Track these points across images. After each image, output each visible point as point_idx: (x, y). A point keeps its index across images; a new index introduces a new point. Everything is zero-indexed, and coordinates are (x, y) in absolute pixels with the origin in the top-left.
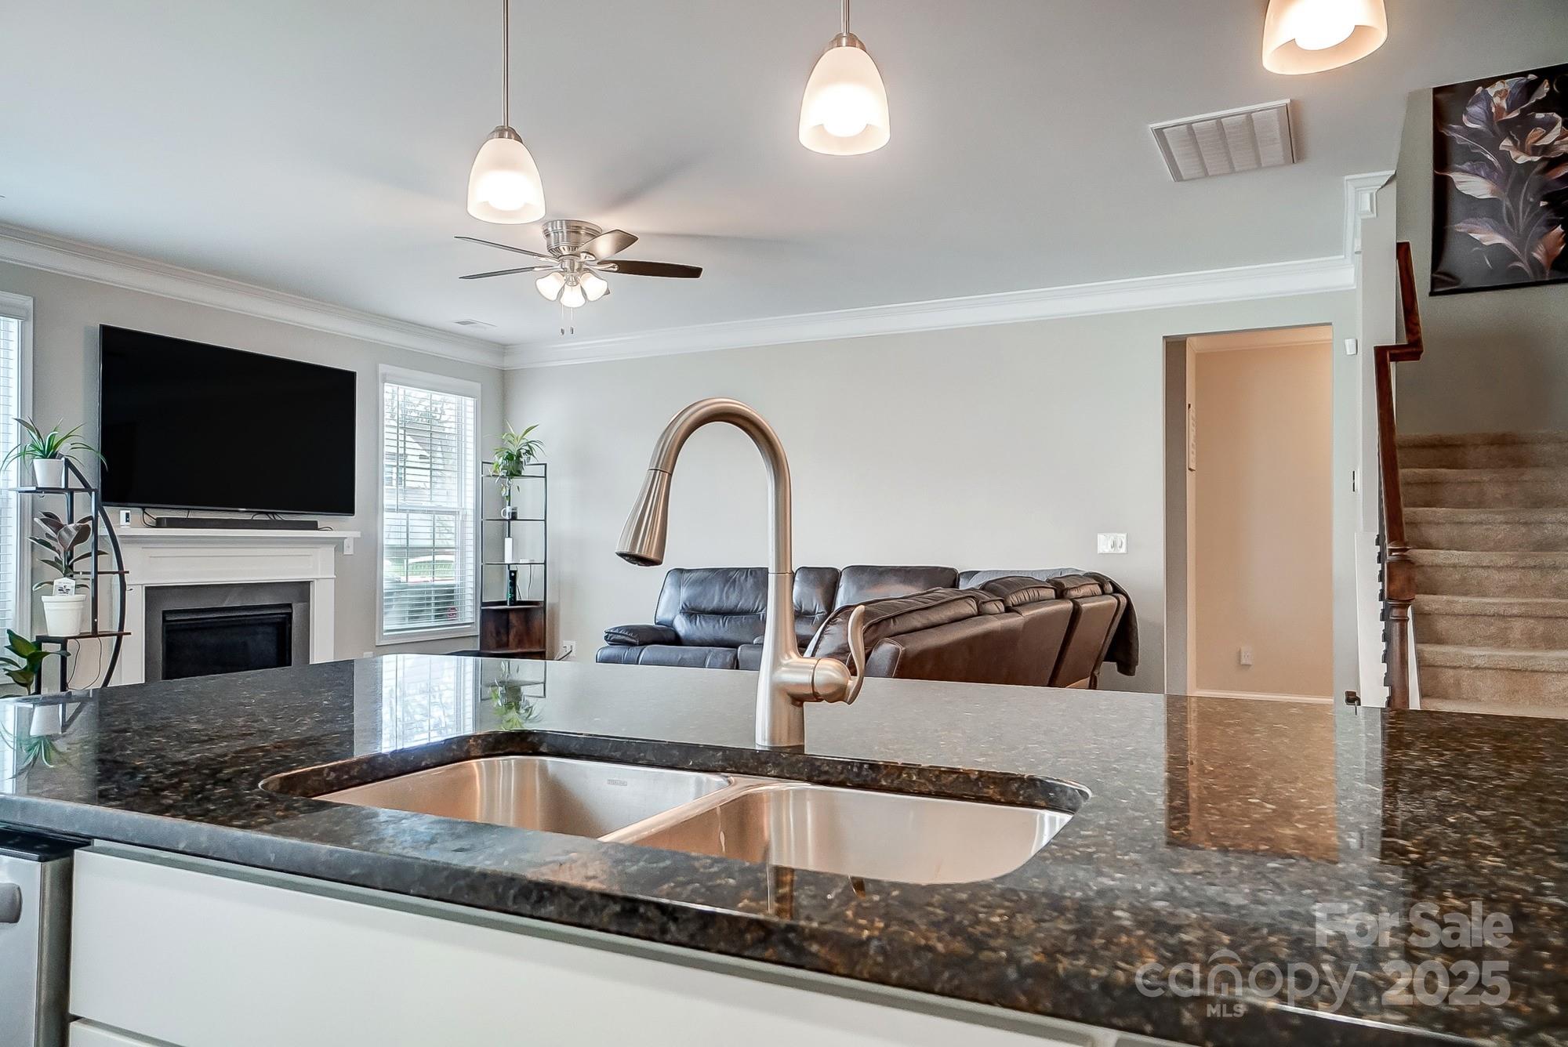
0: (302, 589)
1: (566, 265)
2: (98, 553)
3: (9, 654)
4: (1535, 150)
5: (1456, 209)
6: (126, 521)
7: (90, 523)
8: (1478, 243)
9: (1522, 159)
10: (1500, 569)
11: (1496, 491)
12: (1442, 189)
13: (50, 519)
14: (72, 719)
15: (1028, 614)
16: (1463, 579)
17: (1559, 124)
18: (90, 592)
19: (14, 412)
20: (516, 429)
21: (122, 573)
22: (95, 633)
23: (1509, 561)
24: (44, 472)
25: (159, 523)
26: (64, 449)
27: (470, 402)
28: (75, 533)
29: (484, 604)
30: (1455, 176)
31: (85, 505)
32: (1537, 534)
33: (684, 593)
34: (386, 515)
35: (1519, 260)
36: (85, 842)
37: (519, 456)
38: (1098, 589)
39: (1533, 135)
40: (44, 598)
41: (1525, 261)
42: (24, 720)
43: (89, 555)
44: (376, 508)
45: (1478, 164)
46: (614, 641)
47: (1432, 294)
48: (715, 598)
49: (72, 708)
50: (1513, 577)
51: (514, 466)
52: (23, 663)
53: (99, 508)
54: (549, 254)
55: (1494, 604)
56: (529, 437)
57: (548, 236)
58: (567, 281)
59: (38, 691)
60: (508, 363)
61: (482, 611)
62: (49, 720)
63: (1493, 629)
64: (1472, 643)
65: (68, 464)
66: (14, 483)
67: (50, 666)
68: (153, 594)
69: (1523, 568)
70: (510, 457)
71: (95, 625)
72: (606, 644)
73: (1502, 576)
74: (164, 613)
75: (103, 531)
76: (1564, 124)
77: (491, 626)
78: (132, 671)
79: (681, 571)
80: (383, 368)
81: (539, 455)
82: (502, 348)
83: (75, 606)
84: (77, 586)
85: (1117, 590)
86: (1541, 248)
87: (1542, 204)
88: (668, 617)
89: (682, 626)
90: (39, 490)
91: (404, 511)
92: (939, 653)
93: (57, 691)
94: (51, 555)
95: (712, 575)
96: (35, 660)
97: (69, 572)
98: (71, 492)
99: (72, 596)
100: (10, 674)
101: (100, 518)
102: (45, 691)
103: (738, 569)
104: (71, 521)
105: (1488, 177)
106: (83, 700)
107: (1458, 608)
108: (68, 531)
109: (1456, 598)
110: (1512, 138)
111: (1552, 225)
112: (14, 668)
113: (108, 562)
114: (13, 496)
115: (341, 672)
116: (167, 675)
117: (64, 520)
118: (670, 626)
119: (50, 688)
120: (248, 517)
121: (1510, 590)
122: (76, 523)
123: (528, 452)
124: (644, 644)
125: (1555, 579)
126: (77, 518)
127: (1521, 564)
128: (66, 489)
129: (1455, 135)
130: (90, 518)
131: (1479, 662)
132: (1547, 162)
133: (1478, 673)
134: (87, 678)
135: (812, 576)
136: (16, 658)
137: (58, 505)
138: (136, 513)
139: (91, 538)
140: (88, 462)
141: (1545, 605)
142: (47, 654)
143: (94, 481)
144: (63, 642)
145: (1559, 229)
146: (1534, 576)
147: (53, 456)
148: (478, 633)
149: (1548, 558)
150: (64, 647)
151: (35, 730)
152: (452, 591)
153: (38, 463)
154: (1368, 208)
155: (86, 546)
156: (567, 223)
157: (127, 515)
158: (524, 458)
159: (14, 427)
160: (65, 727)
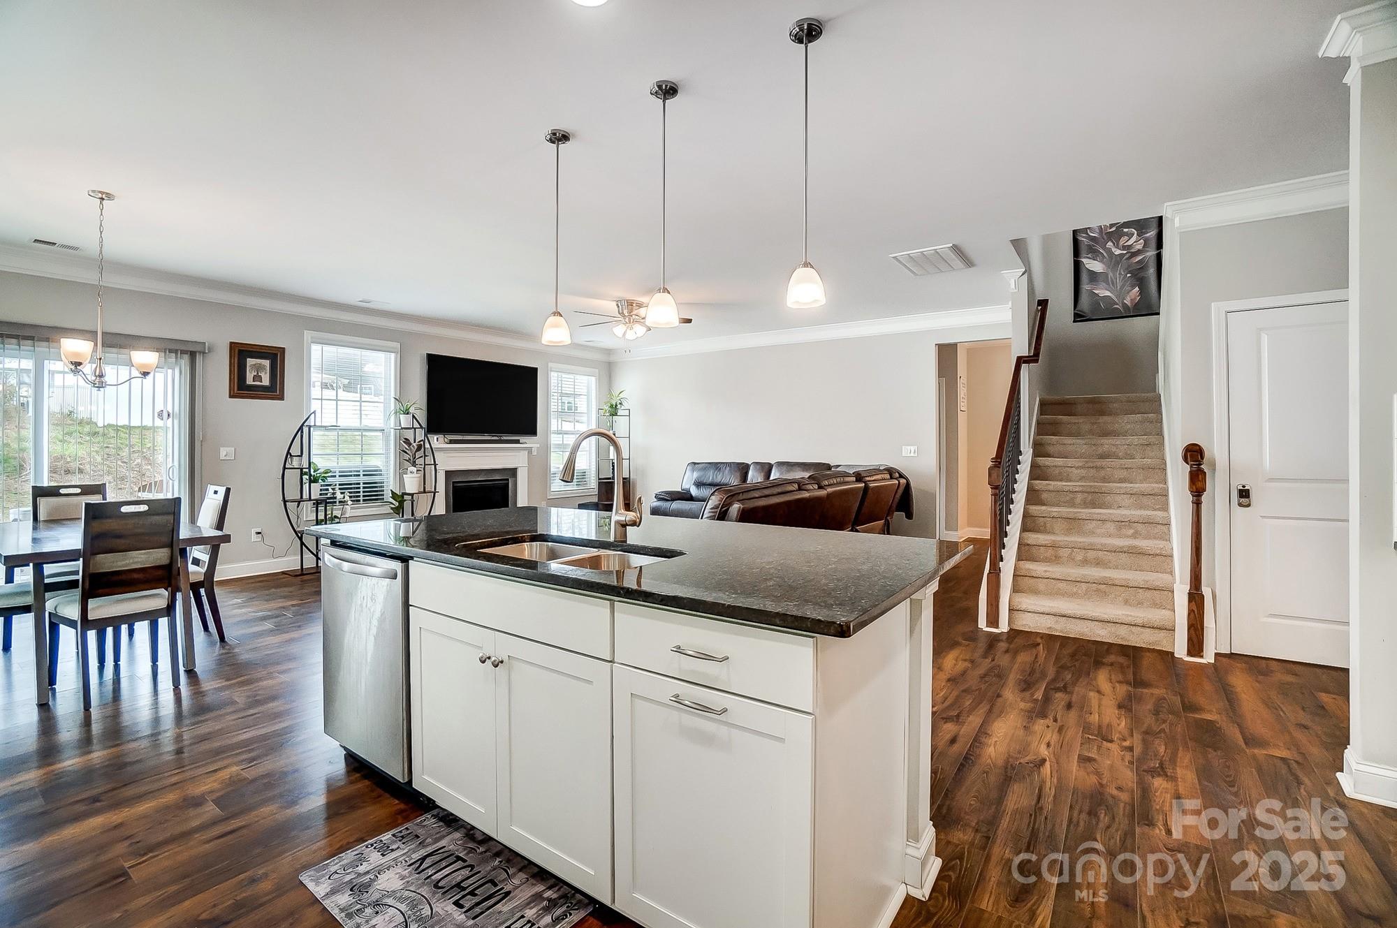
0: (513, 472)
1: (627, 320)
2: (425, 456)
3: (391, 500)
4: (1124, 248)
5: (1084, 277)
6: (437, 441)
7: (422, 443)
8: (1097, 295)
9: (1118, 252)
10: (1078, 468)
11: (1086, 427)
12: (1077, 266)
13: (407, 441)
14: (416, 529)
15: (830, 490)
16: (1060, 473)
17: (1135, 235)
18: (423, 472)
19: (393, 395)
20: (615, 393)
21: (435, 465)
22: (425, 492)
23: (1080, 464)
24: (405, 421)
25: (451, 442)
26: (412, 410)
27: (593, 379)
28: (416, 447)
29: (599, 479)
30: (1084, 261)
31: (420, 435)
32: (1100, 451)
33: (696, 475)
34: (552, 435)
35: (1117, 304)
36: (412, 558)
37: (616, 405)
38: (888, 476)
39: (1123, 241)
40: (404, 476)
41: (1120, 305)
42: (397, 529)
43: (422, 457)
44: (547, 431)
45: (1094, 254)
46: (660, 498)
47: (1074, 322)
48: (711, 476)
49: (416, 524)
50: (1083, 472)
51: (614, 411)
52: (397, 504)
53: (426, 435)
54: (619, 316)
55: (1068, 486)
56: (621, 396)
57: (619, 307)
58: (627, 328)
59: (403, 517)
60: (612, 359)
61: (599, 483)
62: (407, 529)
63: (1068, 498)
64: (1058, 505)
65: (414, 417)
66: (392, 426)
67: (407, 505)
68: (449, 474)
69: (1088, 468)
70: (611, 406)
71: (424, 488)
72: (656, 500)
73: (1079, 471)
74: (453, 482)
75: (427, 446)
76: (1137, 235)
77: (603, 490)
78: (440, 509)
79: (695, 463)
80: (550, 365)
81: (626, 405)
82: (609, 352)
83: (416, 479)
84: (417, 471)
85: (901, 476)
86: (1128, 299)
87: (1129, 275)
88: (687, 487)
89: (694, 492)
90: (402, 428)
91: (561, 433)
92: (766, 508)
93: (410, 517)
94: (407, 457)
95: (709, 465)
96: (401, 502)
97: (414, 464)
98: (415, 429)
99: (415, 475)
100: (392, 508)
101: (426, 440)
102: (405, 517)
103: (722, 463)
104: (415, 442)
105: (1101, 261)
106: (421, 521)
107: (1051, 488)
108: (413, 446)
109: (1051, 482)
110: (1112, 242)
111: (1133, 287)
112: (393, 506)
113: (429, 460)
114: (392, 430)
115: (532, 511)
116: (455, 511)
117: (412, 441)
118: (688, 491)
119: (407, 515)
120: (489, 438)
121: (1082, 478)
122: (417, 443)
123: (620, 404)
124: (673, 500)
125: (1102, 473)
126: (417, 441)
127: (1087, 466)
128: (413, 428)
129: (1083, 239)
130: (422, 440)
131: (1055, 514)
132: (1130, 254)
133: (1055, 520)
134: (422, 512)
135: (758, 467)
136: (394, 502)
137: (409, 435)
138: (441, 437)
139: (423, 449)
140: (422, 417)
141: (1091, 486)
142: (405, 500)
143: (424, 424)
144: (412, 495)
145: (1137, 289)
146: (1093, 472)
147: (408, 414)
148: (597, 493)
149: (1100, 463)
150: (412, 498)
151: (402, 534)
152: (585, 472)
153: (402, 417)
154: (1014, 287)
155: (421, 453)
156: (627, 303)
157: (437, 439)
158: (619, 406)
159: (393, 400)
160: (414, 533)
